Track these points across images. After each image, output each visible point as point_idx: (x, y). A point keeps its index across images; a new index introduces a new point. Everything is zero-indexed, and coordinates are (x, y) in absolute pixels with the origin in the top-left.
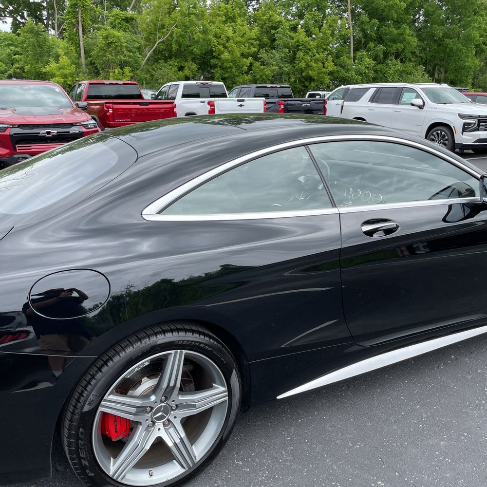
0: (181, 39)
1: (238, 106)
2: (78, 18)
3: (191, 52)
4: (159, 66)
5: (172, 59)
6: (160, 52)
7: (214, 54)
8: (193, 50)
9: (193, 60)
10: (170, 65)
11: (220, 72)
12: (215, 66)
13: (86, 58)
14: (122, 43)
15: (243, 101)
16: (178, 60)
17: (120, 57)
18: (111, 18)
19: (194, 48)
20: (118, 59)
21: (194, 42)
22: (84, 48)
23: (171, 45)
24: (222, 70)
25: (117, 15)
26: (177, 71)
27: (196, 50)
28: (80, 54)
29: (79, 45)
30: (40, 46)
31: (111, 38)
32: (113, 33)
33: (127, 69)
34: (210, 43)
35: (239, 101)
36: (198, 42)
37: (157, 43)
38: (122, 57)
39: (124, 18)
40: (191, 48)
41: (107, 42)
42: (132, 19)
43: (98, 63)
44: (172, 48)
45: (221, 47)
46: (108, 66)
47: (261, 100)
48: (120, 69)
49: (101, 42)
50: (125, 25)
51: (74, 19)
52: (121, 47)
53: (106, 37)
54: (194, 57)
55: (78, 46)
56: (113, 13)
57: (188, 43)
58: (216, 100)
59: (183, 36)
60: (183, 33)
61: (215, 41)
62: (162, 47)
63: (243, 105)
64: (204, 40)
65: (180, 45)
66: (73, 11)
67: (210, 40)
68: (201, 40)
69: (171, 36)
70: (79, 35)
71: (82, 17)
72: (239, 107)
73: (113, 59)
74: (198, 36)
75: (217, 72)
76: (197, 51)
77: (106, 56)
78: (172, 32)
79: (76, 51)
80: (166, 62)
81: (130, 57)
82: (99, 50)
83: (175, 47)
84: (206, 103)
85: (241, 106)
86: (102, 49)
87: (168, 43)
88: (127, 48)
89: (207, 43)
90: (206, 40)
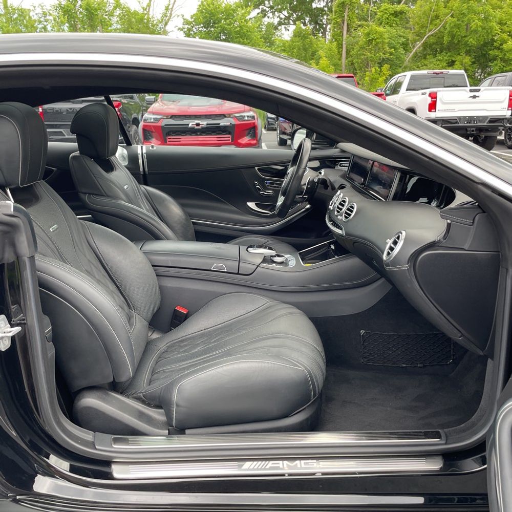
0: (455, 30)
1: (471, 97)
2: (344, 17)
3: (466, 44)
4: (426, 62)
5: (443, 53)
6: (431, 46)
7: (495, 44)
8: (468, 41)
9: (468, 53)
10: (439, 60)
11: (499, 65)
12: (495, 59)
13: (347, 58)
14: (385, 39)
15: (479, 90)
16: (449, 54)
17: (380, 54)
18: (379, 13)
19: (470, 38)
20: (377, 57)
21: (472, 31)
22: (347, 47)
23: (443, 37)
24: (503, 62)
25: (386, 9)
26: (446, 66)
27: (472, 41)
28: (341, 55)
29: (342, 45)
30: (305, 50)
31: (373, 35)
32: (376, 29)
33: (386, 67)
34: (491, 31)
35: (471, 91)
36: (476, 31)
37: (426, 37)
38: (381, 54)
39: (393, 12)
40: (466, 39)
41: (368, 39)
42: (402, 12)
43: (357, 62)
44: (444, 41)
45: (505, 36)
46: (366, 64)
47: (505, 89)
48: (377, 68)
49: (362, 40)
50: (394, 20)
51: (340, 18)
52: (383, 43)
53: (368, 34)
54: (470, 50)
55: (340, 46)
56: (382, 9)
57: (463, 33)
58: (440, 91)
59: (458, 26)
60: (458, 22)
61: (497, 28)
62: (432, 40)
63: (478, 97)
64: (483, 28)
65: (453, 37)
66: (340, 10)
67: (491, 28)
68: (480, 29)
69: (444, 27)
70: (343, 35)
71: (348, 16)
72: (471, 99)
73: (371, 57)
74: (476, 23)
75: (496, 65)
76: (473, 42)
77: (364, 55)
78: (446, 23)
79: (339, 52)
80: (435, 56)
81: (391, 54)
82: (359, 48)
83: (446, 39)
84: (428, 94)
85: (474, 97)
86: (362, 48)
87: (439, 37)
88: (389, 44)
89: (487, 31)
90: (487, 27)
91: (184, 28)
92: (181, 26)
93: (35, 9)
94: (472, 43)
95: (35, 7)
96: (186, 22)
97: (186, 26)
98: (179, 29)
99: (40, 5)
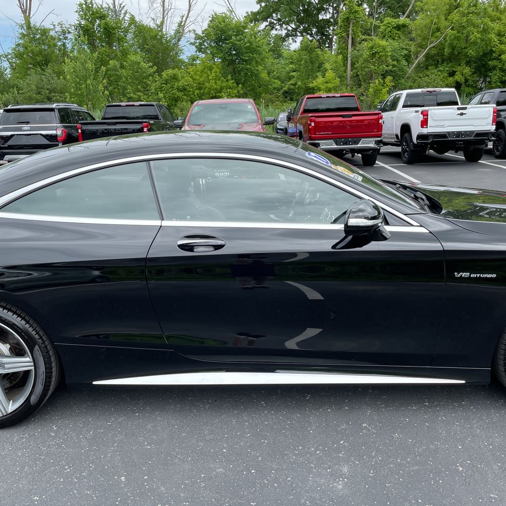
0: (455, 42)
1: (458, 114)
2: (349, 31)
3: (466, 55)
4: (428, 73)
5: (444, 64)
6: (432, 57)
7: (494, 55)
8: (467, 53)
9: (468, 63)
10: (440, 71)
11: (498, 74)
12: (494, 68)
13: (352, 70)
14: (387, 52)
15: (465, 108)
16: (450, 65)
17: (383, 67)
18: (382, 27)
19: (470, 50)
20: (381, 69)
21: (471, 43)
22: (351, 60)
23: (444, 49)
24: (502, 72)
25: (389, 23)
26: (447, 76)
27: (471, 52)
28: (347, 67)
29: (347, 58)
30: (312, 63)
31: (376, 48)
32: (379, 43)
33: (389, 78)
34: (490, 43)
35: (459, 109)
36: (475, 43)
37: (428, 49)
38: (385, 66)
39: (395, 26)
40: (466, 50)
41: (371, 53)
42: (404, 26)
43: (361, 74)
44: (444, 52)
46: (370, 77)
47: (490, 107)
48: (381, 80)
49: (366, 54)
50: (396, 33)
51: (345, 32)
52: (386, 56)
53: (372, 48)
54: (469, 60)
55: (345, 59)
56: (385, 22)
57: (463, 45)
58: (431, 109)
59: (458, 39)
60: (459, 35)
61: (496, 40)
62: (433, 52)
63: (465, 114)
64: (482, 40)
65: (453, 48)
66: (344, 25)
67: (490, 40)
68: (479, 41)
69: (445, 38)
70: (348, 48)
71: (352, 30)
72: (459, 116)
73: (375, 69)
74: (475, 35)
75: (496, 74)
76: (473, 54)
77: (368, 67)
78: (446, 35)
79: (344, 64)
80: (436, 66)
81: (394, 66)
82: (363, 61)
83: (447, 51)
84: (420, 112)
85: (462, 114)
86: (366, 61)
87: (441, 47)
88: (392, 56)
89: (486, 43)
90: (486, 39)
91: (196, 43)
92: (193, 41)
93: (55, 28)
94: (471, 54)
95: (54, 25)
96: (198, 37)
97: (198, 41)
98: (191, 43)
99: (59, 23)
